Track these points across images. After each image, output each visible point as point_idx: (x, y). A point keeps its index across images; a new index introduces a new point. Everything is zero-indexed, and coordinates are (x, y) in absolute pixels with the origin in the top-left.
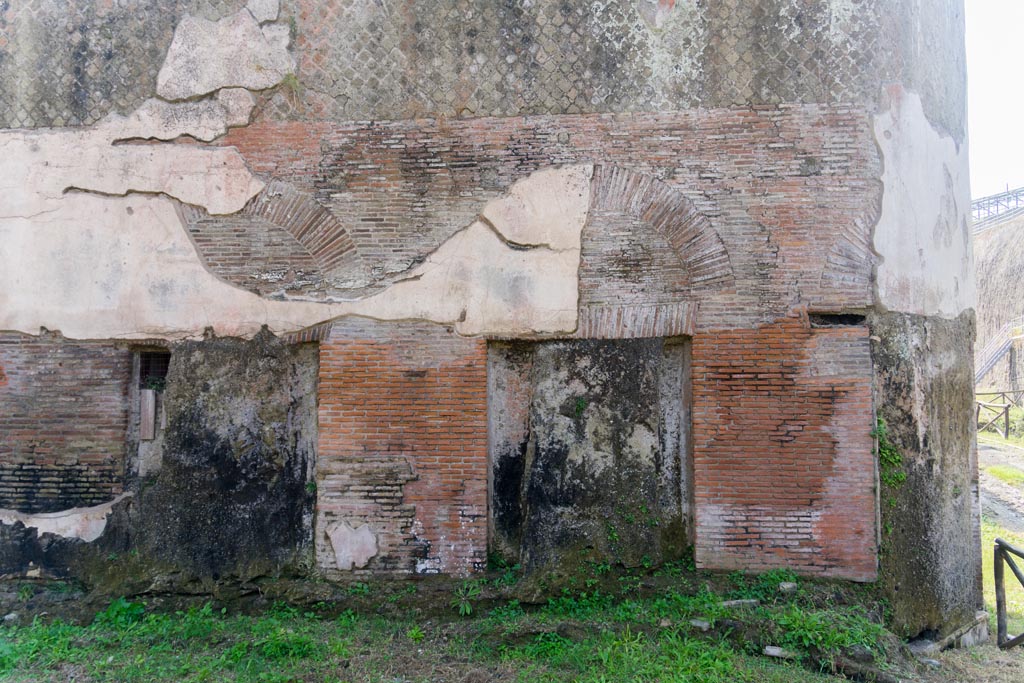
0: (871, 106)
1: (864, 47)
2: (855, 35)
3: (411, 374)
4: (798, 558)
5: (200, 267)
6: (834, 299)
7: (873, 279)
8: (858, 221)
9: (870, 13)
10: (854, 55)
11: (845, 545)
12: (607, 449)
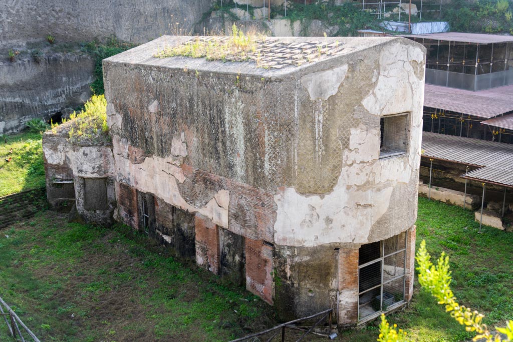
0: (274, 193)
1: (272, 177)
2: (270, 174)
3: (206, 228)
4: (261, 294)
5: (179, 193)
6: (267, 239)
7: (273, 236)
8: (271, 221)
9: (274, 168)
10: (270, 179)
11: (267, 295)
12: (232, 258)
